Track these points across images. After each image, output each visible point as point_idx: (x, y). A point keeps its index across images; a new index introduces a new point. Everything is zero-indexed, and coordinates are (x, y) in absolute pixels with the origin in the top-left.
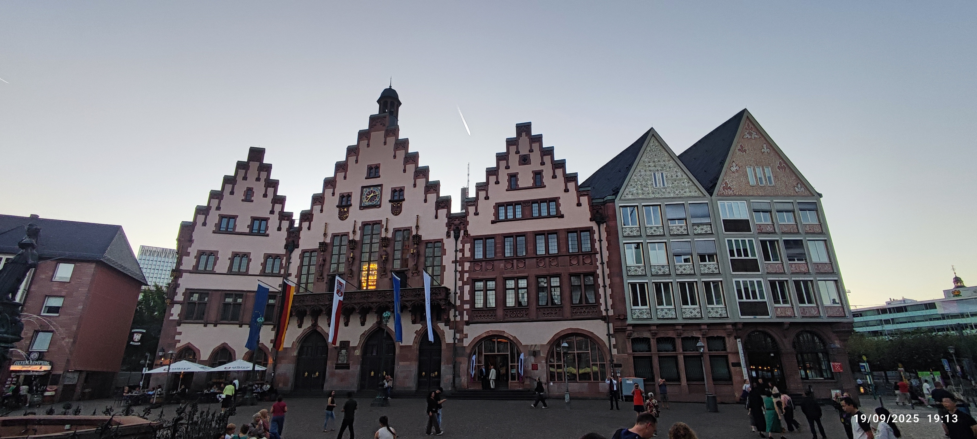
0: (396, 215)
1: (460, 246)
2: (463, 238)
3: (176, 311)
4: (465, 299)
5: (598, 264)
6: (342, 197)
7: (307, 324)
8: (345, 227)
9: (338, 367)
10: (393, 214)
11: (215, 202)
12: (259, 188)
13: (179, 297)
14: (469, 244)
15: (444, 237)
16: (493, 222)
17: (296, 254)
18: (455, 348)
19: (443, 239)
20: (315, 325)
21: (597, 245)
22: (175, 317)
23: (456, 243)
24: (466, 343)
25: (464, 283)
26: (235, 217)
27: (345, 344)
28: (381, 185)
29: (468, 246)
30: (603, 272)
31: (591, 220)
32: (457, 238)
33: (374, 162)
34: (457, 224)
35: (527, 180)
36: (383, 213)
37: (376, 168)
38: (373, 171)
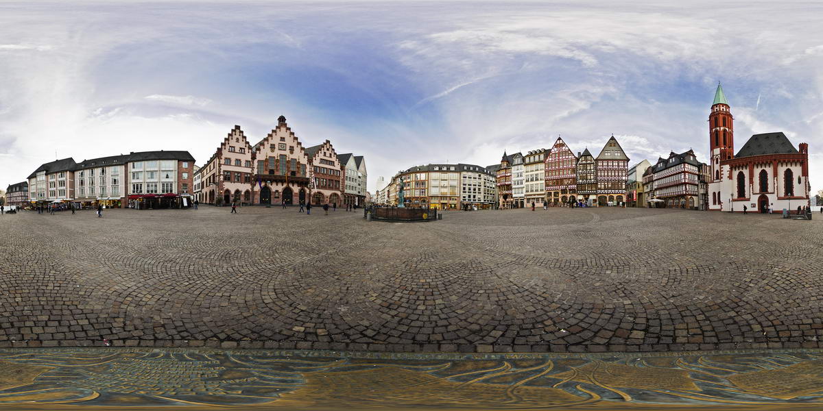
0: (291, 154)
1: (311, 168)
2: (312, 166)
3: (222, 177)
6: (271, 145)
7: (263, 184)
8: (274, 154)
9: (275, 197)
11: (227, 142)
12: (240, 138)
13: (222, 173)
16: (319, 163)
17: (256, 161)
18: (310, 194)
19: (306, 165)
20: (266, 184)
21: (341, 175)
22: (222, 180)
24: (312, 193)
26: (234, 147)
27: (277, 191)
28: (286, 144)
29: (313, 168)
30: (341, 181)
31: (340, 169)
32: (310, 165)
33: (283, 136)
34: (310, 161)
35: (328, 155)
36: (287, 152)
37: (284, 138)
38: (283, 139)
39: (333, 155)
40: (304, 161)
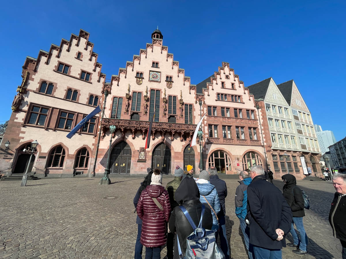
0: (169, 88)
1: (202, 108)
2: (203, 105)
3: (21, 117)
4: (206, 132)
5: (258, 124)
6: (138, 73)
7: (118, 137)
8: (141, 88)
10: (168, 87)
12: (86, 55)
14: (206, 108)
15: (194, 103)
16: (216, 100)
17: (109, 99)
19: (193, 104)
20: (124, 138)
21: (258, 117)
22: (20, 121)
23: (201, 107)
24: (208, 152)
25: (205, 125)
26: (69, 66)
27: (143, 149)
28: (160, 72)
29: (205, 109)
30: (261, 128)
31: (255, 107)
32: (201, 104)
33: (156, 60)
34: (200, 98)
35: (228, 85)
36: (162, 86)
37: (157, 63)
38: (155, 64)
39: (237, 84)
40: (190, 97)
